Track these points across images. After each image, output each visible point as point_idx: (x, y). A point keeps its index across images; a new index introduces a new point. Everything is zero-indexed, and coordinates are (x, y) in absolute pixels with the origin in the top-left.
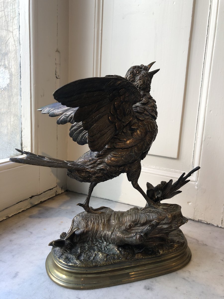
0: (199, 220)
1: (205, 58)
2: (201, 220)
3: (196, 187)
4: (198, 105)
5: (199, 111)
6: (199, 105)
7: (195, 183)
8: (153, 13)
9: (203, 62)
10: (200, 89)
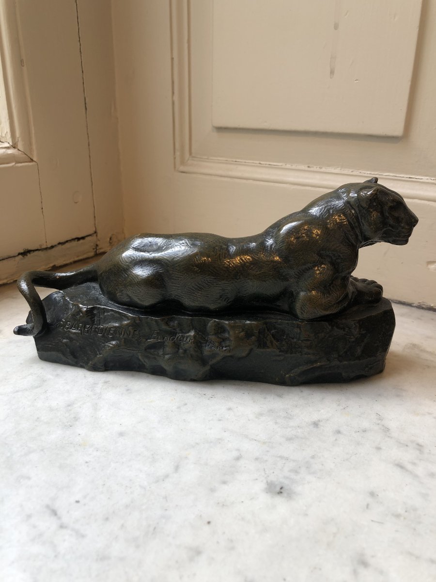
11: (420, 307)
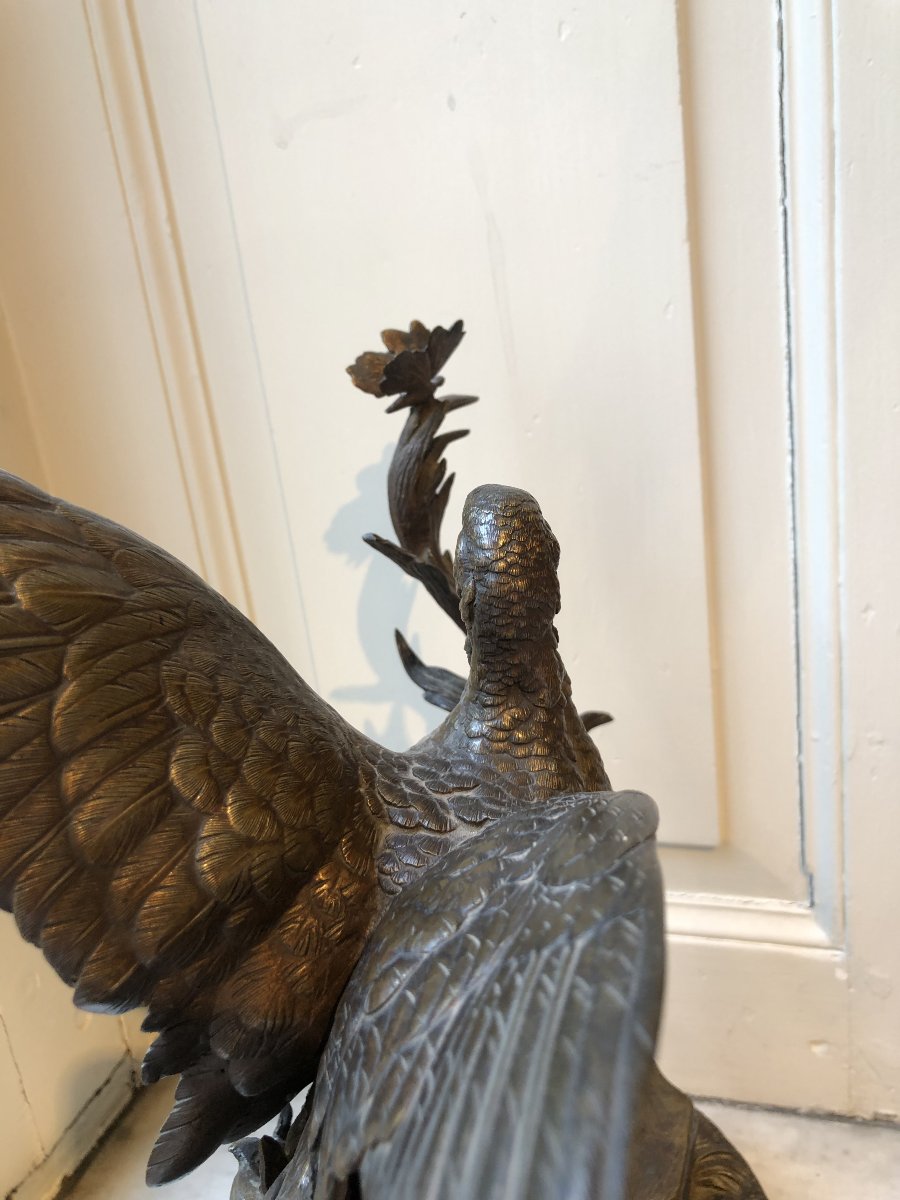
0: (876, 1114)
1: (789, 327)
2: (888, 1116)
3: (841, 975)
4: (792, 578)
5: (796, 606)
6: (796, 574)
7: (836, 956)
8: (451, 102)
9: (785, 351)
10: (789, 492)
11: (813, 1115)
